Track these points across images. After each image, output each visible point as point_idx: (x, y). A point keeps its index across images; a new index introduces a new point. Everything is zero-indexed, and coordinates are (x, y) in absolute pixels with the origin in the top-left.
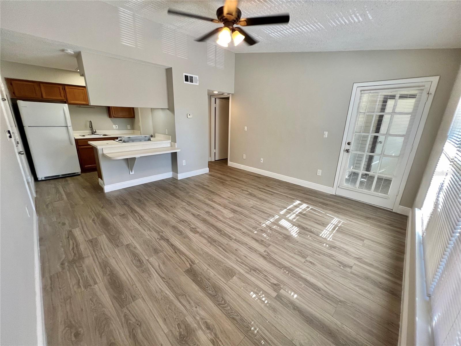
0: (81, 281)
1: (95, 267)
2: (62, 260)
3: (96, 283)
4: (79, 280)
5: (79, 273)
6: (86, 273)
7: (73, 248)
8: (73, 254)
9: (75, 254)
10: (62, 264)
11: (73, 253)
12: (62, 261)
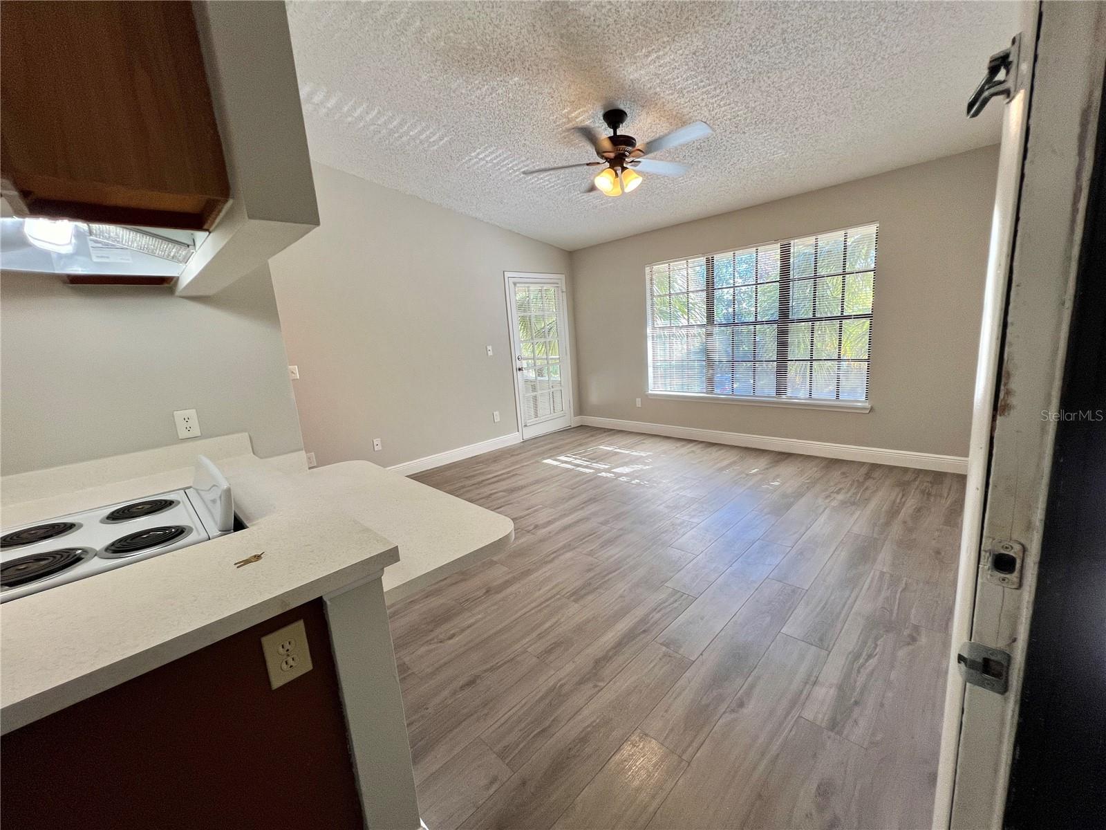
0: (900, 590)
1: (864, 591)
2: (911, 647)
3: (882, 574)
4: (901, 592)
5: (895, 601)
6: (884, 594)
7: (870, 656)
8: (879, 643)
9: (876, 639)
10: (913, 639)
11: (877, 645)
12: (911, 645)
